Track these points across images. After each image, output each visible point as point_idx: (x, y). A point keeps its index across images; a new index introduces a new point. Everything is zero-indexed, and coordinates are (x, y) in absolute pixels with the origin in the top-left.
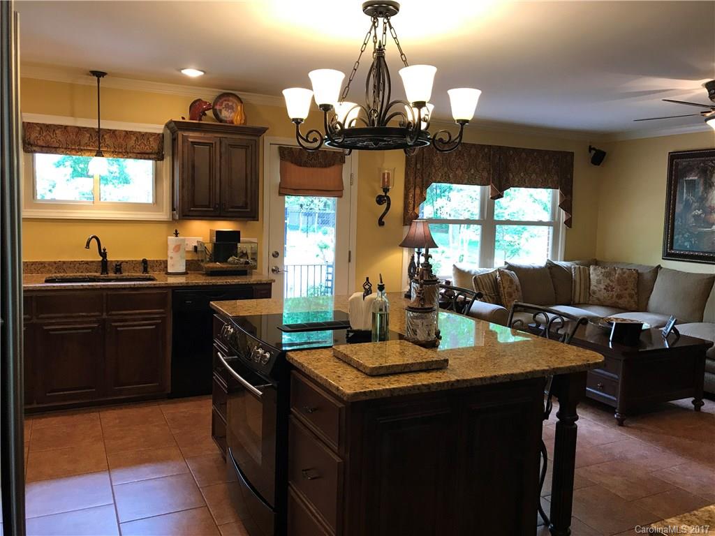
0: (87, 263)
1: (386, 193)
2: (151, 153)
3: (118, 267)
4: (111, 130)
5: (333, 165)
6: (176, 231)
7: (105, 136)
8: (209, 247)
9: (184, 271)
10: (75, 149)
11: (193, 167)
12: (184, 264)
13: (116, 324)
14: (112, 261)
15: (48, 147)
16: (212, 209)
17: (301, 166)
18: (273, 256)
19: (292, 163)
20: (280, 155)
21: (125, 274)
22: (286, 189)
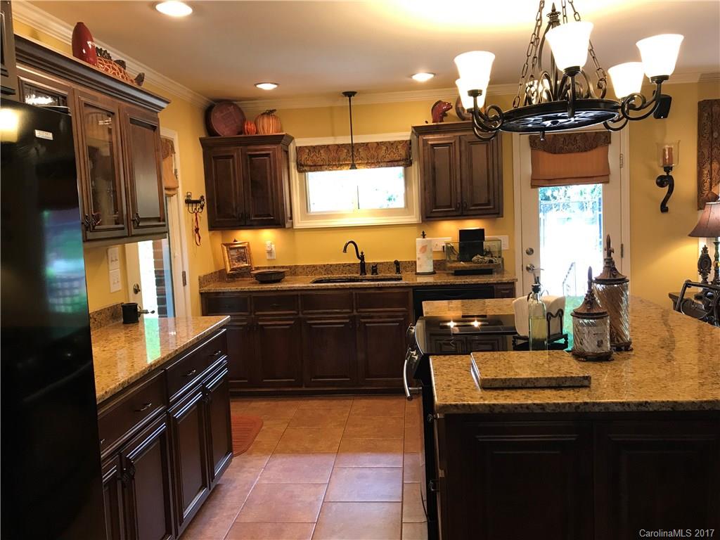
0: (349, 265)
1: (668, 172)
2: (400, 161)
3: (375, 268)
4: (364, 143)
5: (596, 147)
6: (423, 232)
7: (360, 150)
8: (457, 246)
9: (432, 271)
10: (336, 165)
11: (434, 169)
12: (432, 264)
13: (366, 320)
14: (369, 263)
15: (315, 166)
16: (454, 209)
17: (555, 153)
18: (528, 253)
19: (544, 151)
20: (531, 146)
21: (380, 275)
22: (539, 181)
